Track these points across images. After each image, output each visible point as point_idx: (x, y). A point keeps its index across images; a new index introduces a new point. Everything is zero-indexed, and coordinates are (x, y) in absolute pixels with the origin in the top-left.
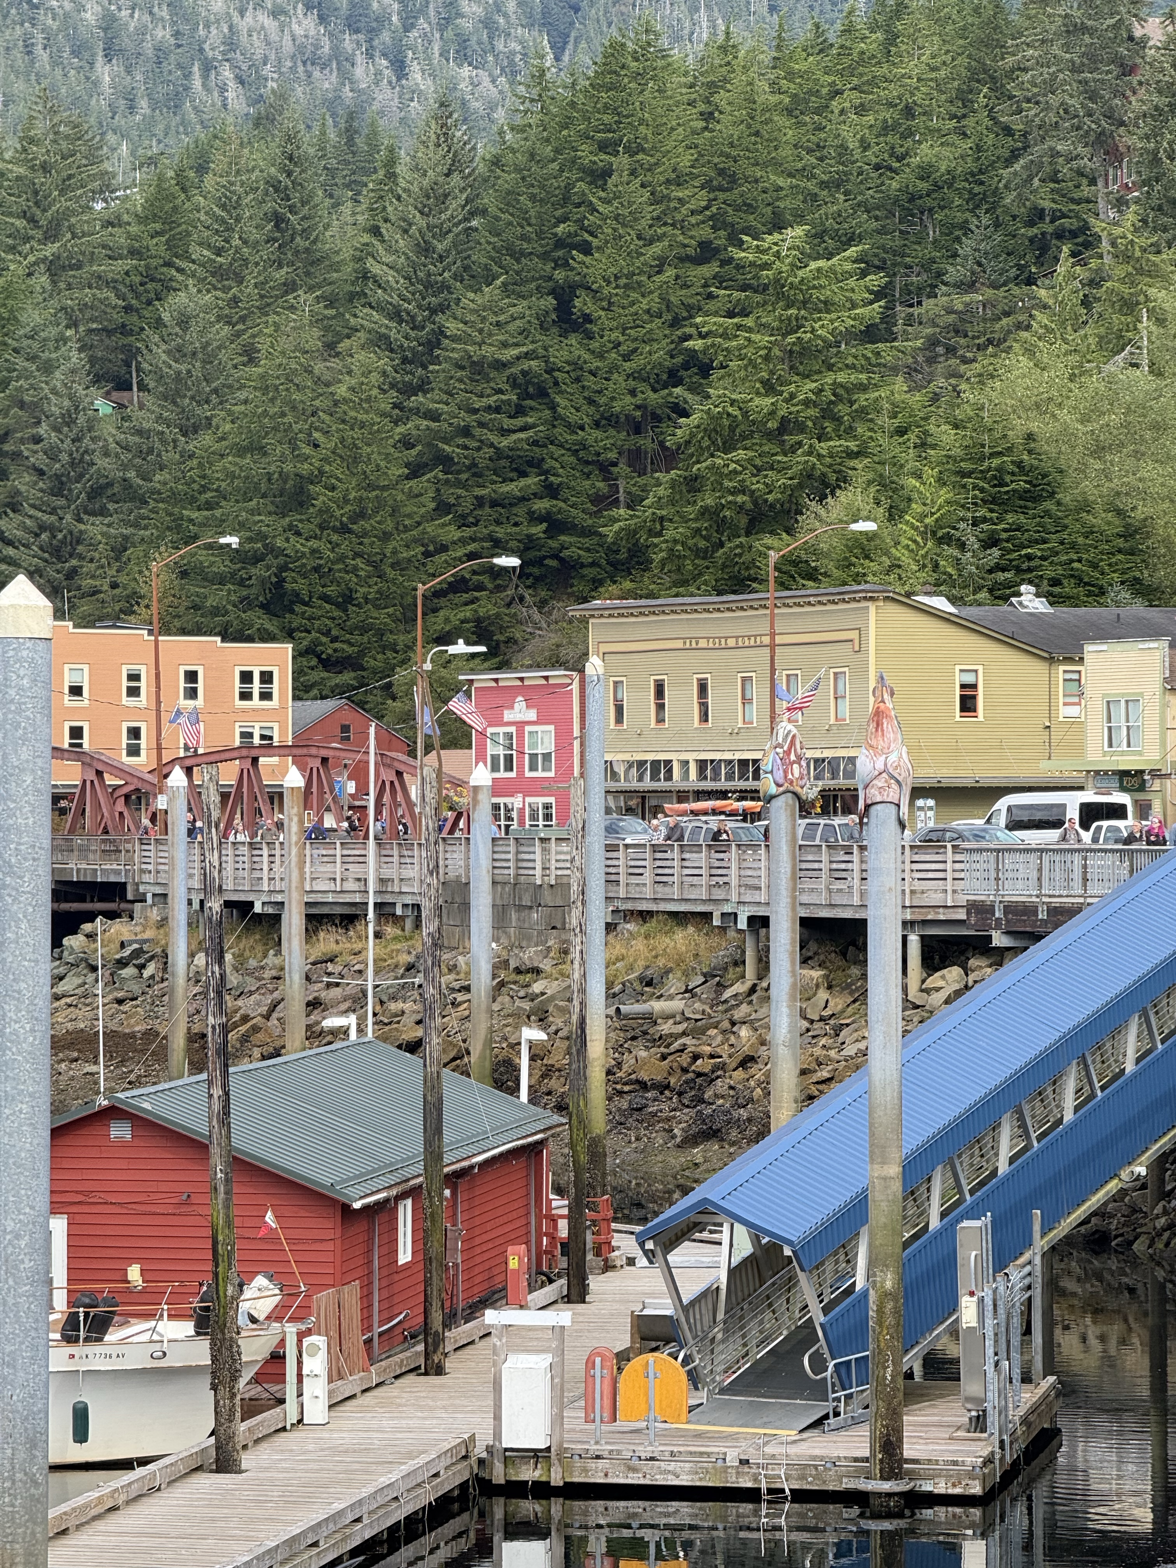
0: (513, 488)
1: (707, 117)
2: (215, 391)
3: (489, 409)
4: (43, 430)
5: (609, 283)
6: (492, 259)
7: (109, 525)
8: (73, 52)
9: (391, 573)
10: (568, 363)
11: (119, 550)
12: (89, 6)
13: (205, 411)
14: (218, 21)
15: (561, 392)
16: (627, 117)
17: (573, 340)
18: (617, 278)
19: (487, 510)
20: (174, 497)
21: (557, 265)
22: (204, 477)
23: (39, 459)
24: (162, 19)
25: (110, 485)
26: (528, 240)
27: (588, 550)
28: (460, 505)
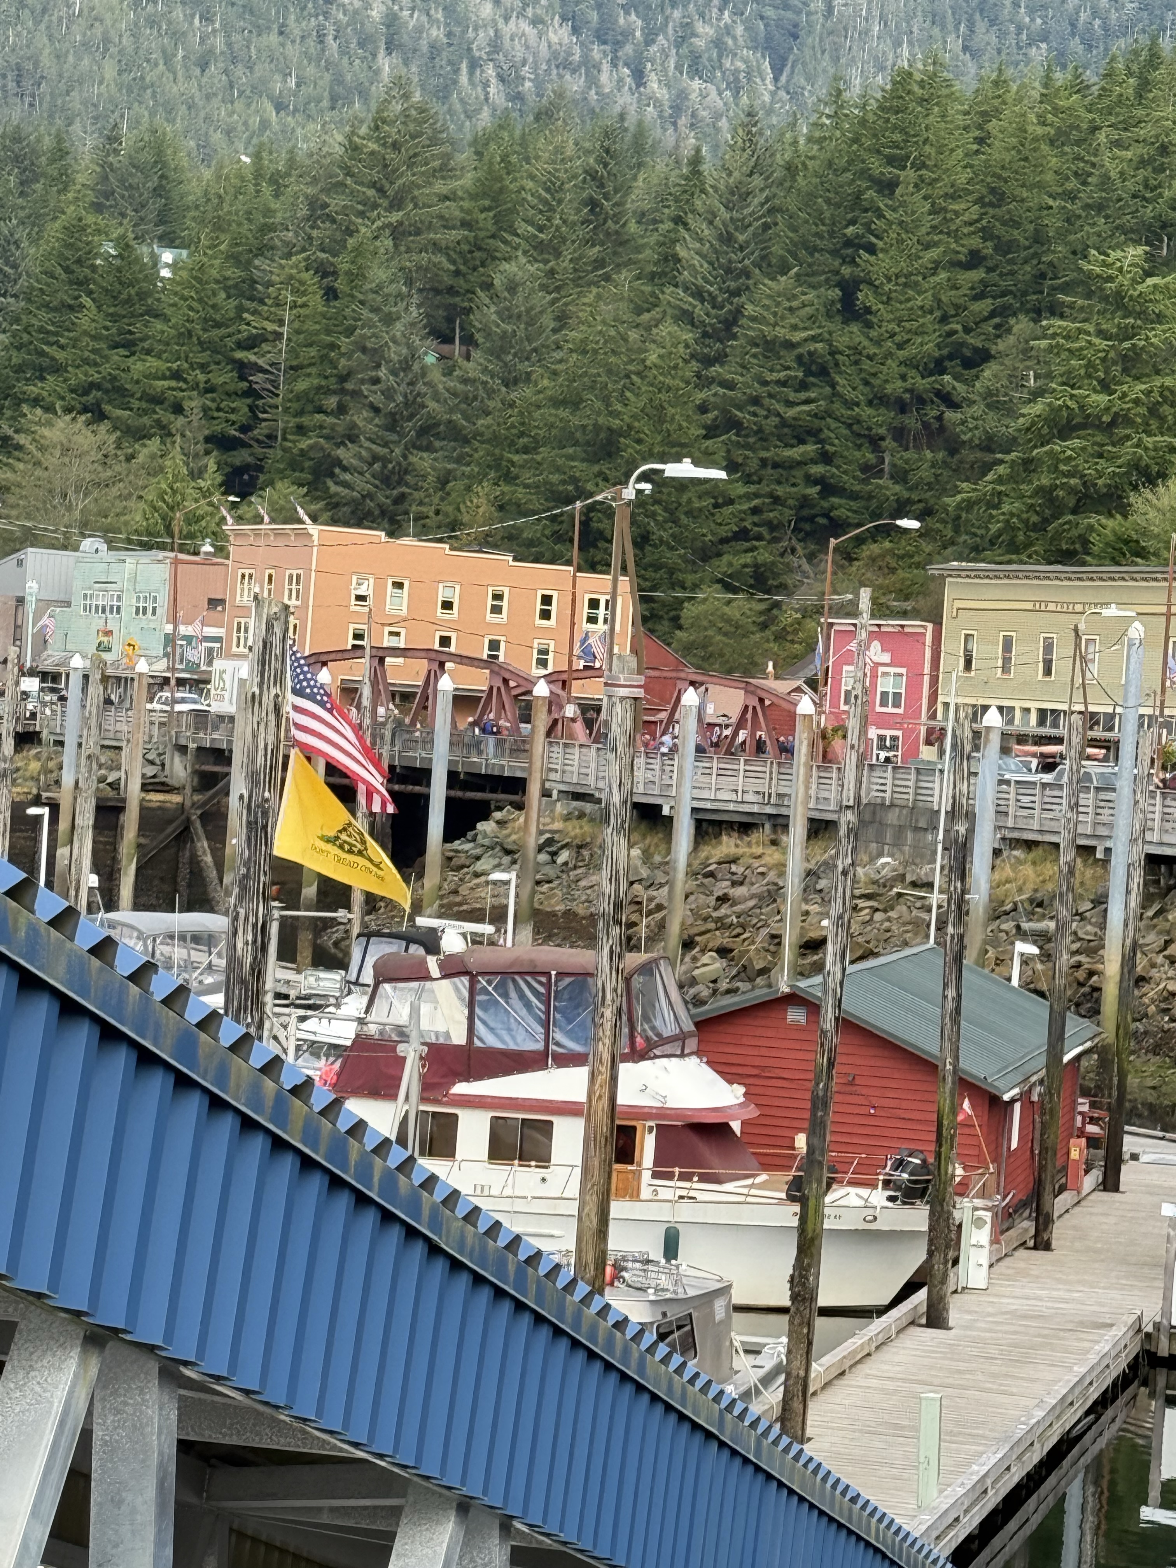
0: (795, 453)
1: (980, 141)
2: (535, 350)
3: (779, 382)
4: (383, 373)
5: (889, 280)
6: (789, 251)
7: (435, 459)
8: (359, 44)
9: (684, 520)
10: (849, 348)
11: (444, 481)
12: (375, 5)
13: (525, 366)
14: (485, 26)
15: (840, 373)
16: (914, 136)
17: (855, 328)
18: (897, 277)
19: (770, 471)
20: (495, 440)
21: (844, 262)
22: (523, 424)
23: (377, 399)
24: (438, 21)
25: (437, 425)
26: (821, 238)
27: (855, 512)
28: (746, 465)
